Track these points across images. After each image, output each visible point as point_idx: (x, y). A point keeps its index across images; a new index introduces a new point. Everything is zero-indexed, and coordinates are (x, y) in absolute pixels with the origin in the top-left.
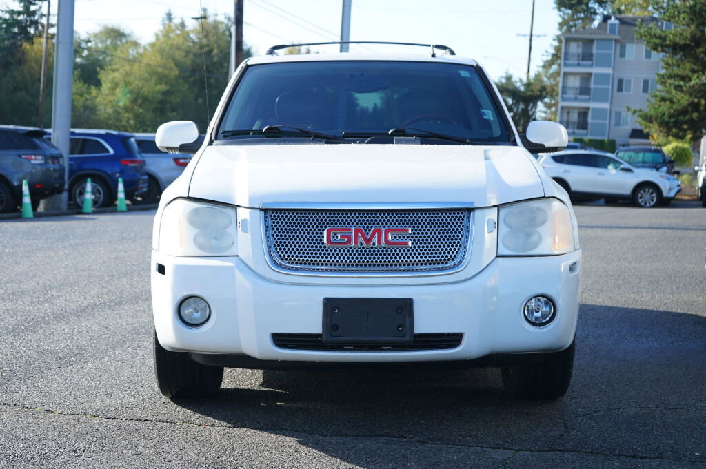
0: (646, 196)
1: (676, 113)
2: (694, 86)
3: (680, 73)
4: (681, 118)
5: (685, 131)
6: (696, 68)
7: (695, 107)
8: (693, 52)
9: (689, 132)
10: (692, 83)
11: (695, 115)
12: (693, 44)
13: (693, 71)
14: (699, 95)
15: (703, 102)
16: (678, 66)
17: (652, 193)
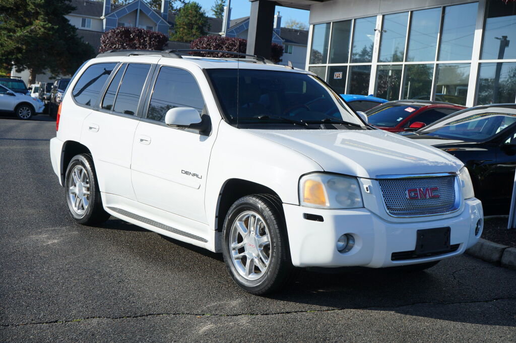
0: (24, 112)
1: (6, 53)
2: (20, 36)
3: (8, 27)
4: (10, 57)
5: (12, 65)
6: (19, 24)
7: (19, 50)
8: (15, 13)
9: (14, 66)
10: (18, 34)
11: (19, 56)
12: (15, 8)
13: (17, 26)
14: (23, 43)
15: (24, 47)
16: (6, 22)
17: (28, 110)
